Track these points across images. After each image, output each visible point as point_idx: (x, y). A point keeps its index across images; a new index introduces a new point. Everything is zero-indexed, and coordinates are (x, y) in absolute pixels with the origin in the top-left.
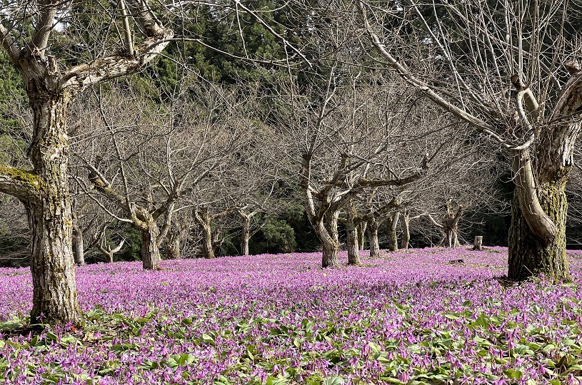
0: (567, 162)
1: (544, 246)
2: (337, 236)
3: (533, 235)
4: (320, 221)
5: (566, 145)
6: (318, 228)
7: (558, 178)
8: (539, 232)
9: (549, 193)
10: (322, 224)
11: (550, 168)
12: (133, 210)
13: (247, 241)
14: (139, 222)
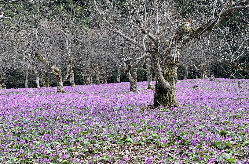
0: (176, 60)
1: (165, 93)
2: (136, 78)
3: (161, 89)
4: (128, 72)
5: (175, 53)
6: (128, 75)
7: (172, 66)
8: (163, 88)
9: (169, 72)
10: (129, 73)
11: (169, 62)
12: (52, 67)
13: (120, 76)
14: (55, 73)
